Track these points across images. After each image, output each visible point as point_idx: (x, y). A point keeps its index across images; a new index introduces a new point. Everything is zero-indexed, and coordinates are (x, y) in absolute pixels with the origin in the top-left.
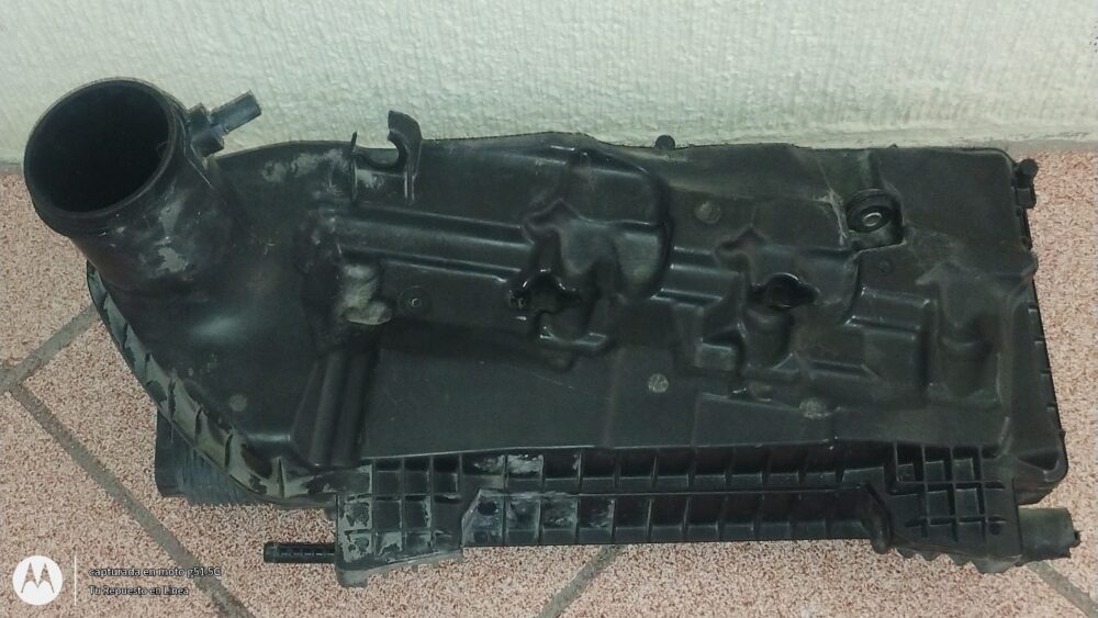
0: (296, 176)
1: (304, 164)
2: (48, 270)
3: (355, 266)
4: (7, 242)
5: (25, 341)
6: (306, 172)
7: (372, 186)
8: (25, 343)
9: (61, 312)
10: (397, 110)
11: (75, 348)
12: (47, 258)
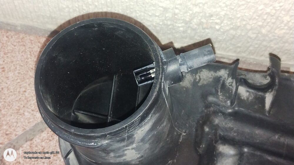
0: (199, 85)
1: (205, 77)
2: (25, 91)
3: (225, 145)
4: (3, 71)
5: (8, 132)
6: (205, 83)
7: (246, 99)
8: (7, 134)
9: (30, 119)
10: (275, 53)
11: (35, 143)
12: (25, 85)
